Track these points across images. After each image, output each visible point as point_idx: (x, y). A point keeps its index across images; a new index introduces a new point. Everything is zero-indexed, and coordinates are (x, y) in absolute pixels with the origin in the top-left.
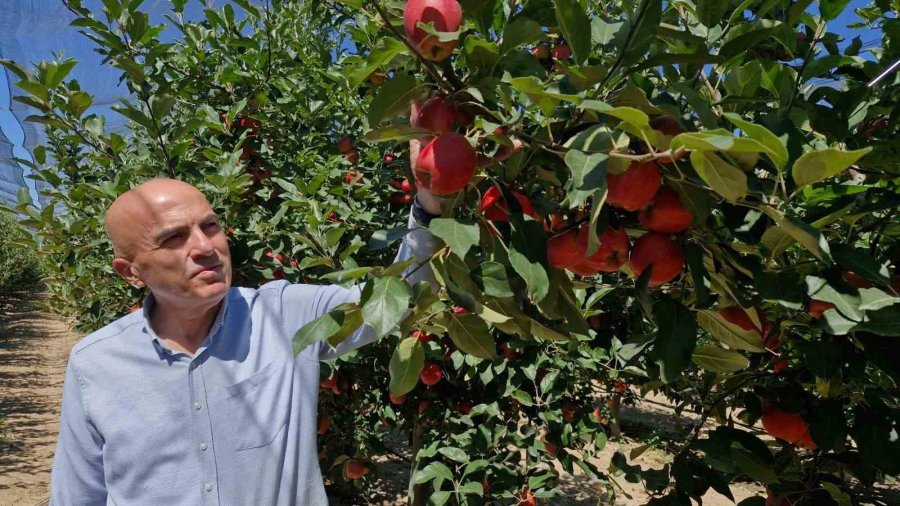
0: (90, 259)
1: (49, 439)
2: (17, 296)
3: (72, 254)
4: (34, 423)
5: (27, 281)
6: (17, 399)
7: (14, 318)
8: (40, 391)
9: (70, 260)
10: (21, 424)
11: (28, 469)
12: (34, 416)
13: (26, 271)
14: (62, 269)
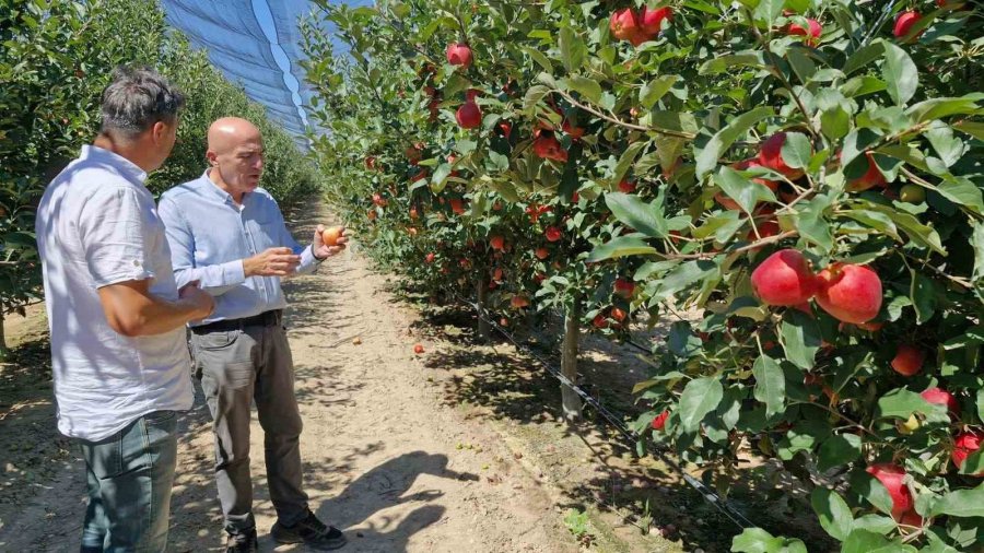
0: (350, 168)
1: (337, 308)
2: (298, 206)
3: (338, 163)
4: (325, 298)
5: (302, 192)
6: (310, 283)
7: (298, 224)
8: (327, 278)
9: (337, 166)
10: (316, 299)
11: (325, 325)
12: (324, 294)
13: (303, 183)
14: (333, 173)
